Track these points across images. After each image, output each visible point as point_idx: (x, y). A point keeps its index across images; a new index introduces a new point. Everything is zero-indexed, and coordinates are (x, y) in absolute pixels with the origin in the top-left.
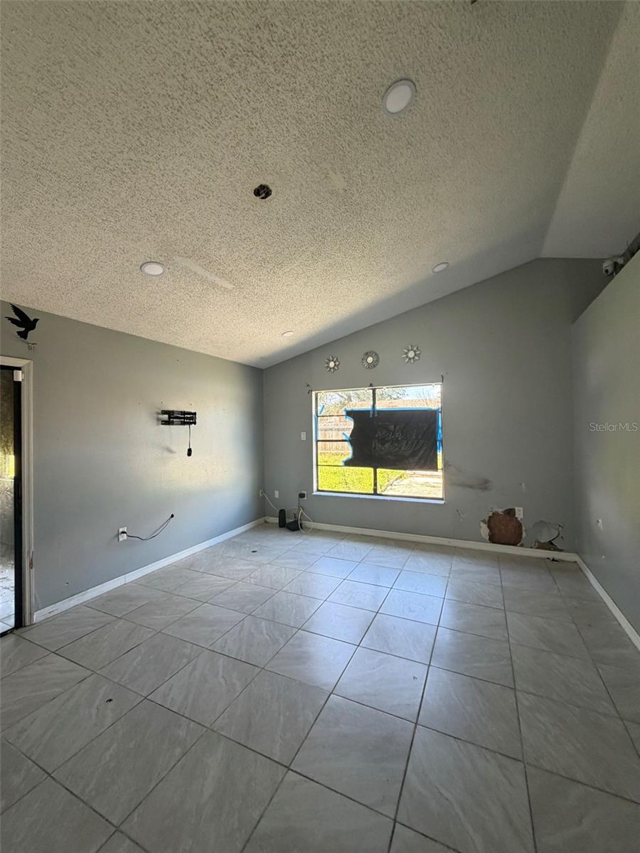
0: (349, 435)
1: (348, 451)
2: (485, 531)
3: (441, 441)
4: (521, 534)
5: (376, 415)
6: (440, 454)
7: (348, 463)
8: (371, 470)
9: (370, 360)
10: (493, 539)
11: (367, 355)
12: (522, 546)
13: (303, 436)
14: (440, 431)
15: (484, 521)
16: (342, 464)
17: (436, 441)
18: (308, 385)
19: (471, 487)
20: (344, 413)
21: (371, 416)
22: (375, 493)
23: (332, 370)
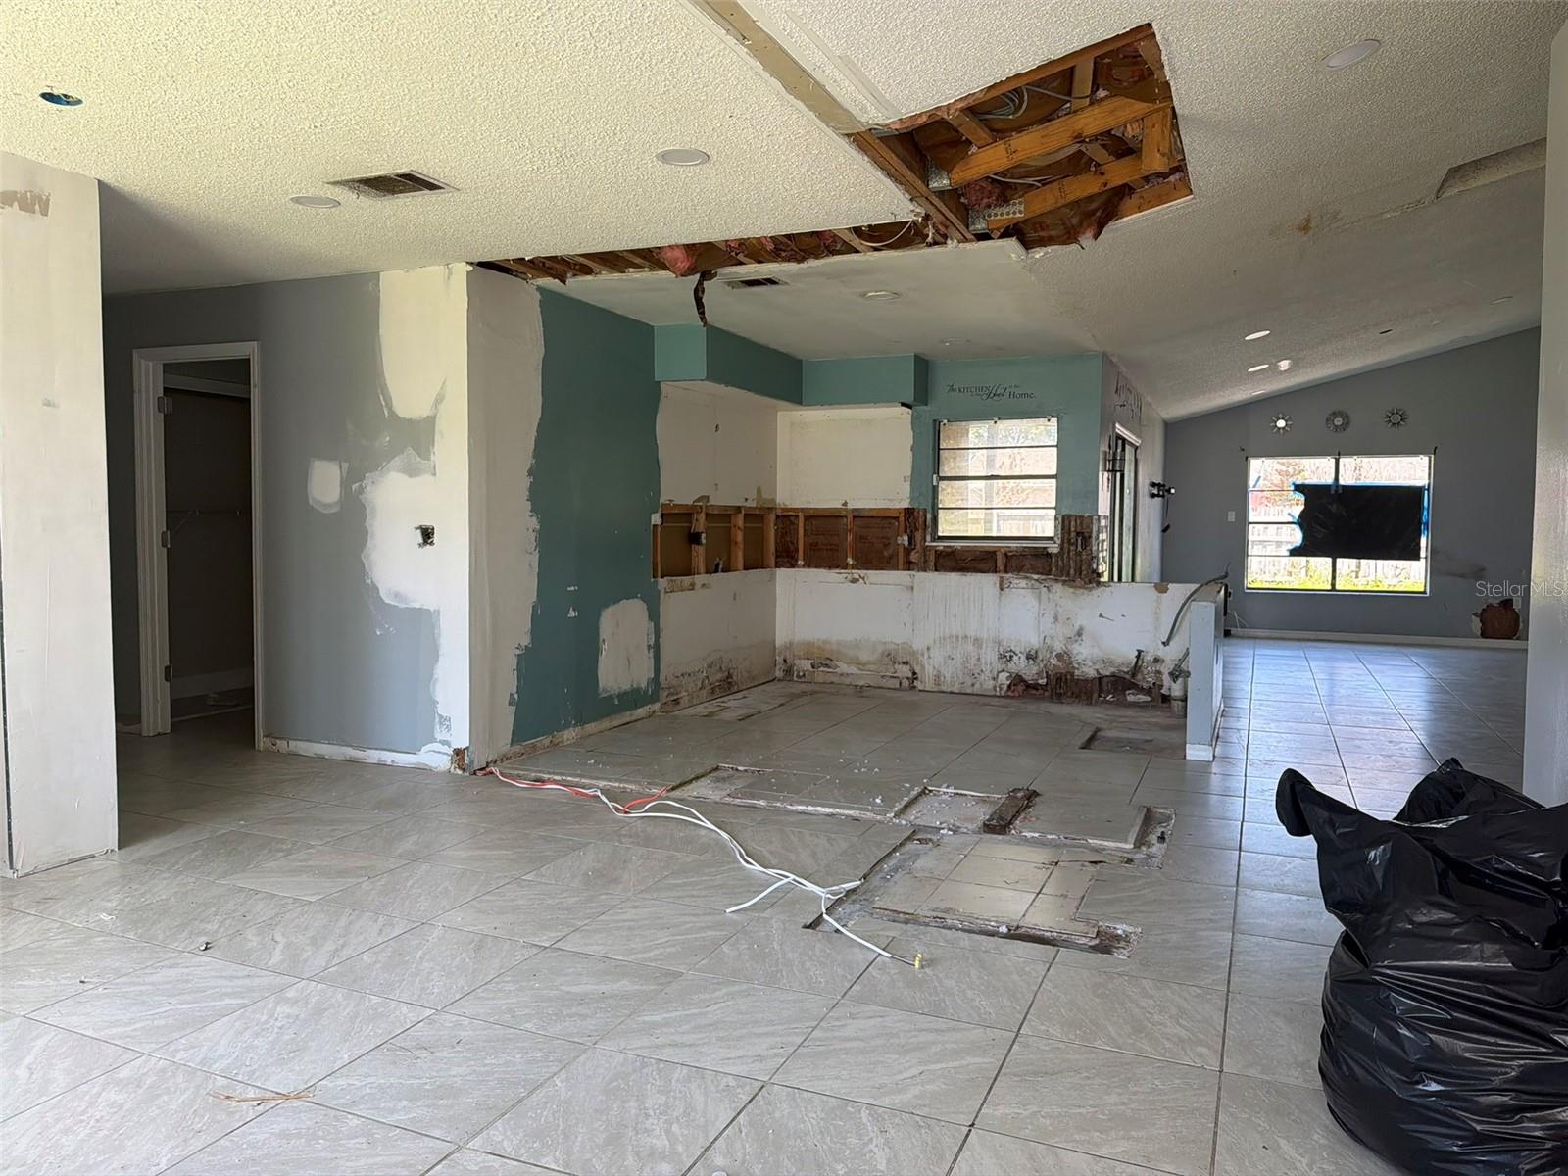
0: (1297, 516)
1: (1296, 536)
2: (1476, 625)
3: (1427, 524)
4: (1519, 626)
5: (1340, 491)
6: (1423, 541)
7: (1295, 552)
8: (1329, 560)
9: (1338, 422)
10: (1484, 635)
11: (1335, 414)
12: (1517, 639)
13: (1232, 517)
14: (1425, 513)
15: (1475, 615)
16: (1287, 553)
17: (1420, 523)
18: (1243, 450)
19: (1462, 576)
20: (1292, 488)
21: (1333, 492)
22: (1333, 588)
23: (1281, 431)
